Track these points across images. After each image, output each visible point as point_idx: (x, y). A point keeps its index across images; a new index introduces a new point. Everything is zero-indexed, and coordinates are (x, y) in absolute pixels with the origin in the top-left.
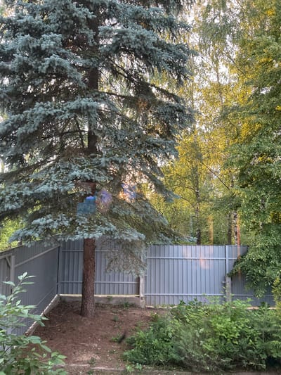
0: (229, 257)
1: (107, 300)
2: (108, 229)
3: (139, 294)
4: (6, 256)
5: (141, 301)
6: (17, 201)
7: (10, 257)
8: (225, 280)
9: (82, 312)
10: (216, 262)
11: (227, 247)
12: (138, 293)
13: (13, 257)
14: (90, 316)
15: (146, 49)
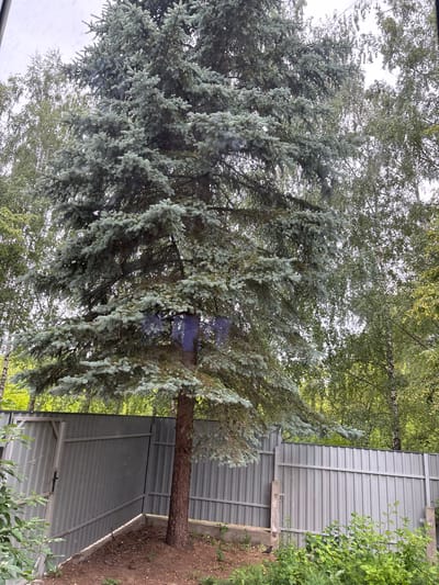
0: (431, 474)
1: (217, 532)
2: (186, 383)
3: (269, 527)
4: (53, 419)
5: (274, 539)
6: (69, 338)
7: (58, 423)
8: (425, 517)
9: (169, 538)
10: (408, 483)
11: (425, 455)
12: (269, 525)
13: (63, 425)
14: (179, 546)
15: (259, 140)
